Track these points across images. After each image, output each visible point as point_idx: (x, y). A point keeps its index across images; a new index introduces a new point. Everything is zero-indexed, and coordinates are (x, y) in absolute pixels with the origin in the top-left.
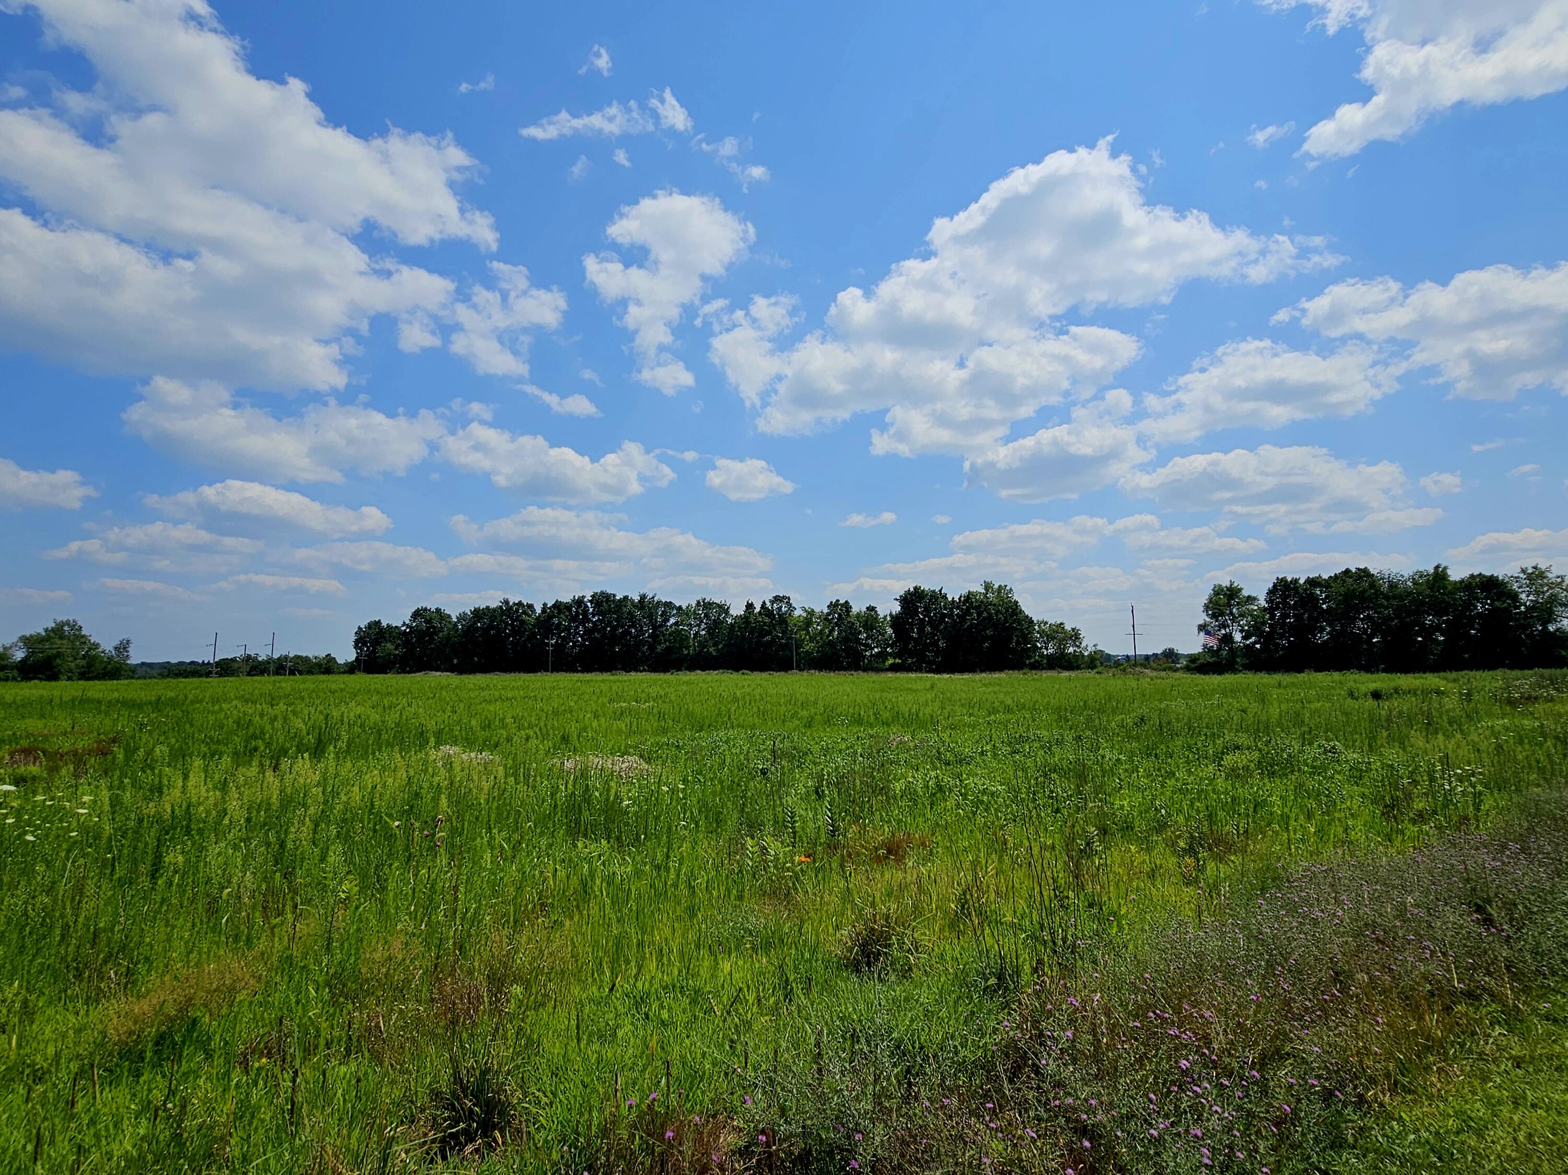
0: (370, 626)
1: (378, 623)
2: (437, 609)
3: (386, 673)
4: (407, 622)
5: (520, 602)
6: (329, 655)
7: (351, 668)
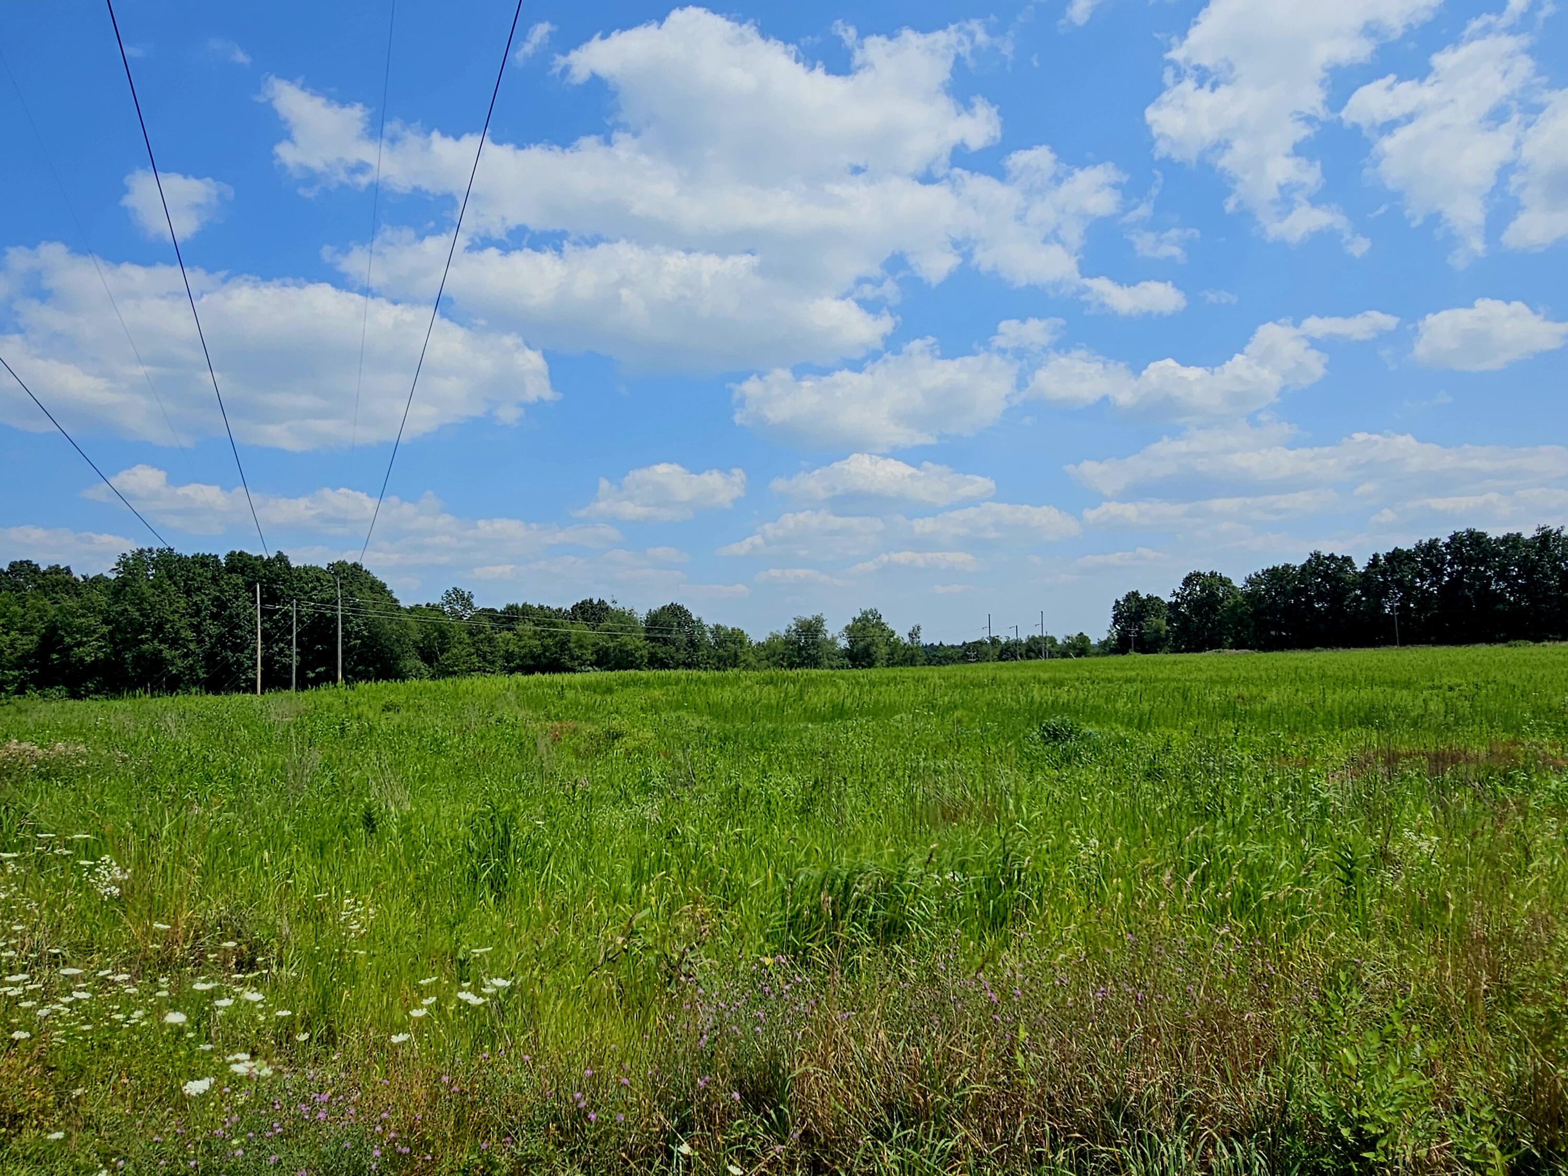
0: (1128, 599)
1: (1135, 594)
2: (1211, 573)
3: (1156, 652)
4: (1178, 591)
5: (1332, 555)
6: (1081, 634)
7: (1107, 649)
